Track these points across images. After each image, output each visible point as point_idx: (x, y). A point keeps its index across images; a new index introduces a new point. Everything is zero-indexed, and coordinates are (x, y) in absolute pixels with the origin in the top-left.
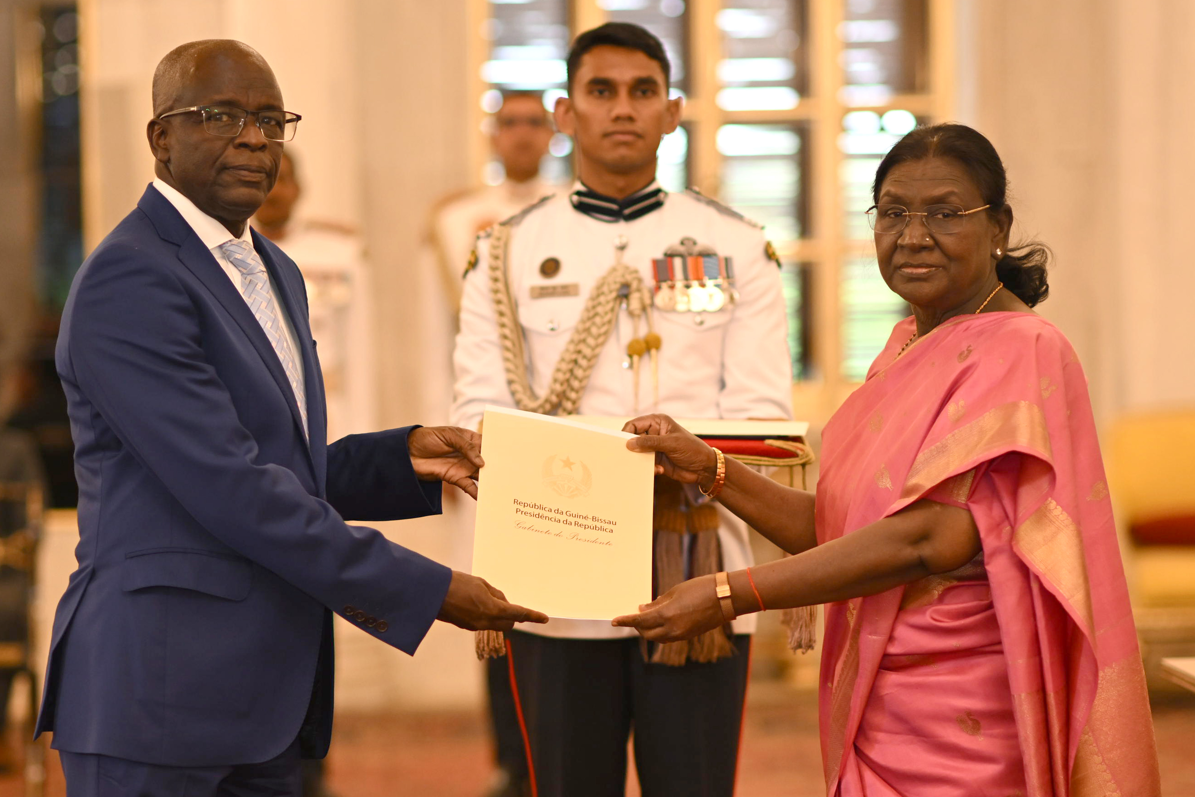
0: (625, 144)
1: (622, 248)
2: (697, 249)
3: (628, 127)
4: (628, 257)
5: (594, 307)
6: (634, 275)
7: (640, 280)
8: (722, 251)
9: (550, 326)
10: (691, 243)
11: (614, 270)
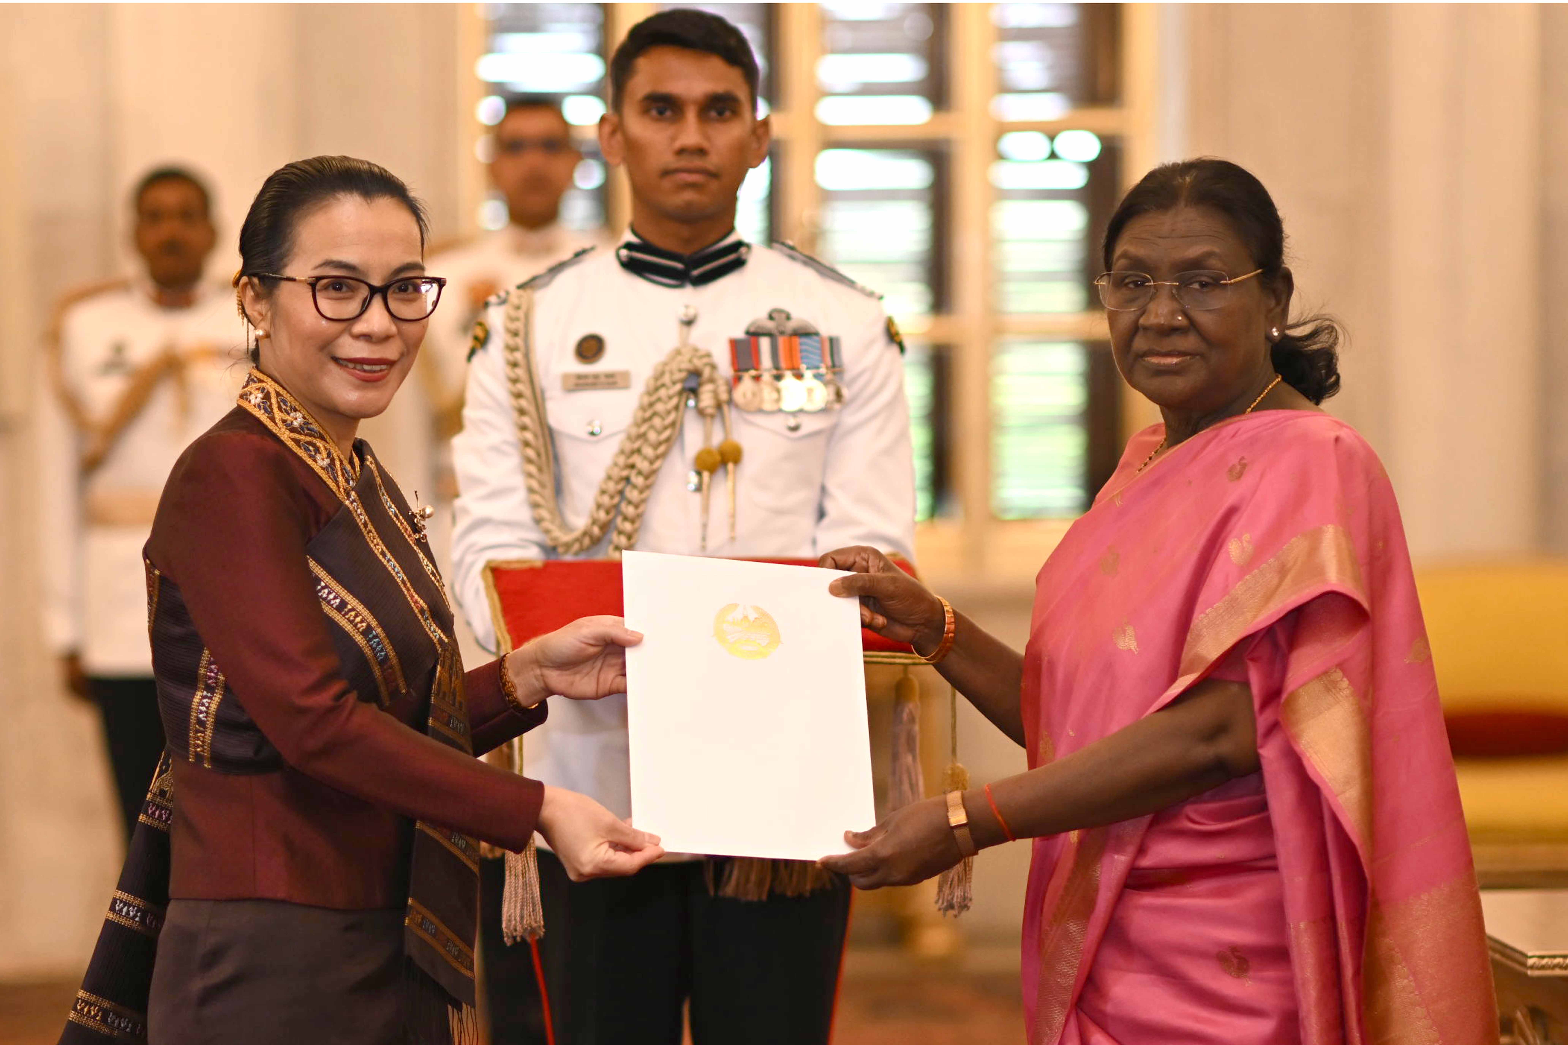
0: (693, 186)
1: (689, 323)
2: (791, 326)
3: (697, 162)
4: (696, 334)
5: (651, 405)
6: (705, 360)
7: (713, 367)
8: (826, 330)
9: (590, 429)
10: (783, 316)
11: (678, 352)
